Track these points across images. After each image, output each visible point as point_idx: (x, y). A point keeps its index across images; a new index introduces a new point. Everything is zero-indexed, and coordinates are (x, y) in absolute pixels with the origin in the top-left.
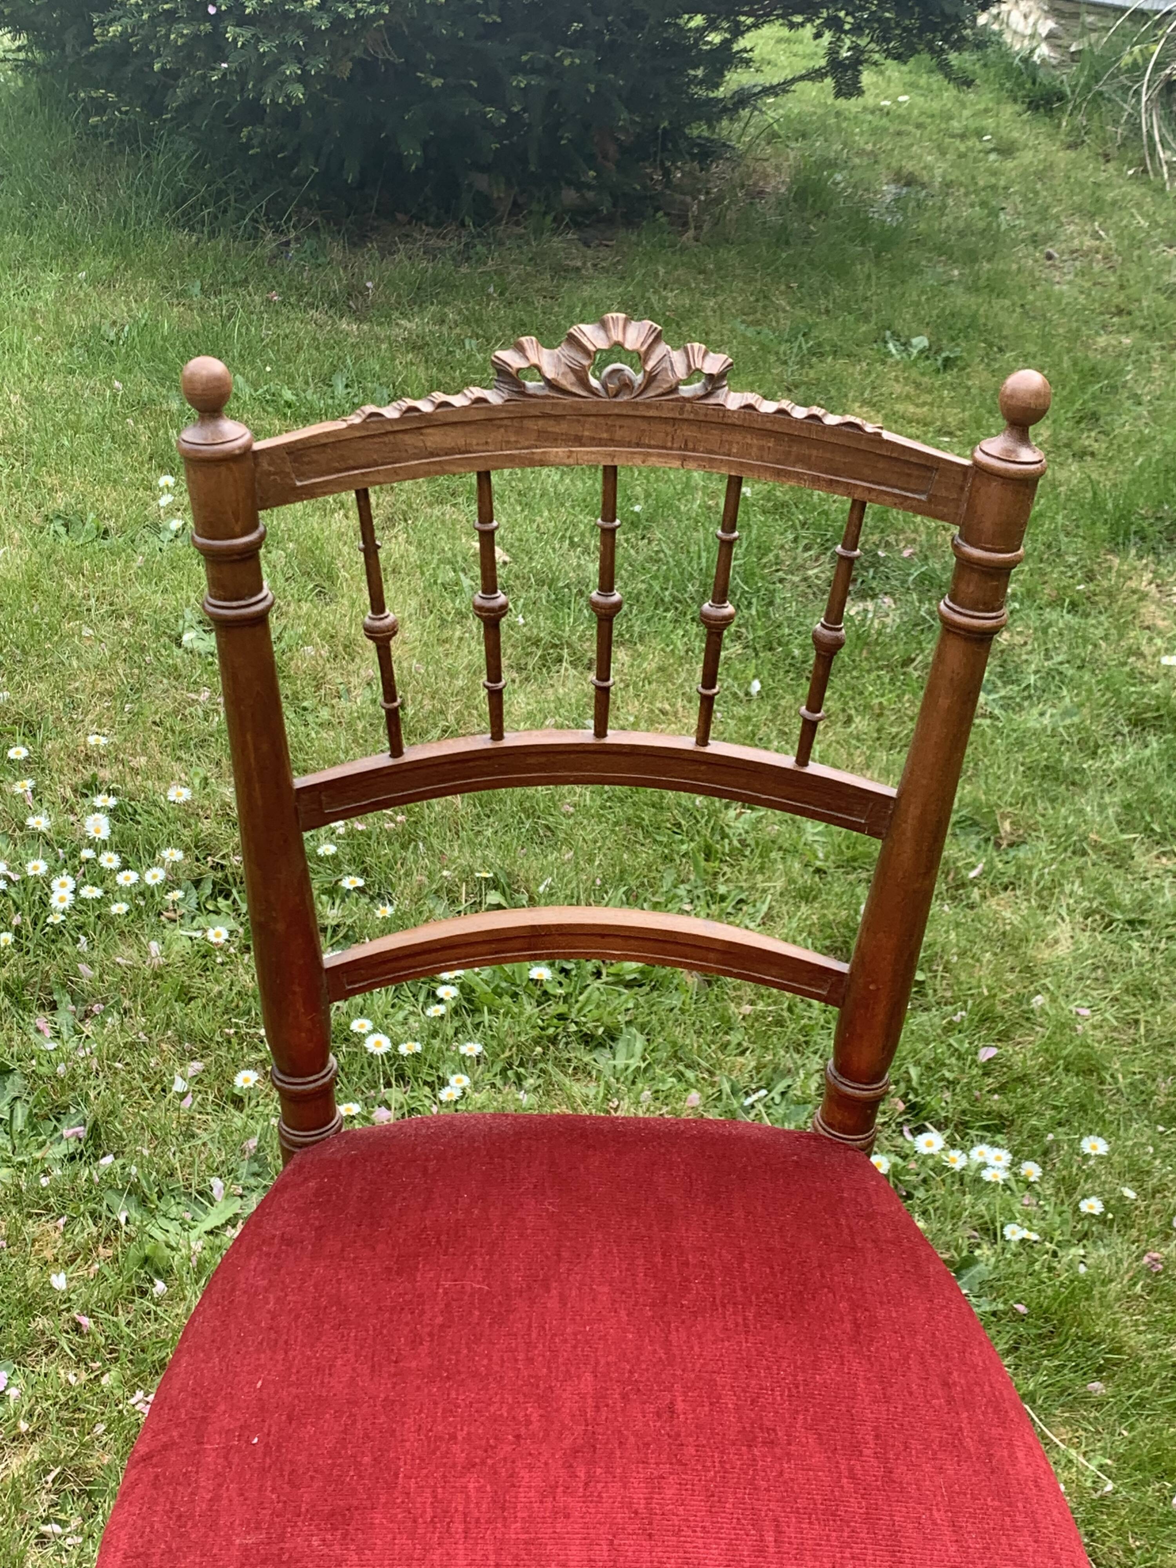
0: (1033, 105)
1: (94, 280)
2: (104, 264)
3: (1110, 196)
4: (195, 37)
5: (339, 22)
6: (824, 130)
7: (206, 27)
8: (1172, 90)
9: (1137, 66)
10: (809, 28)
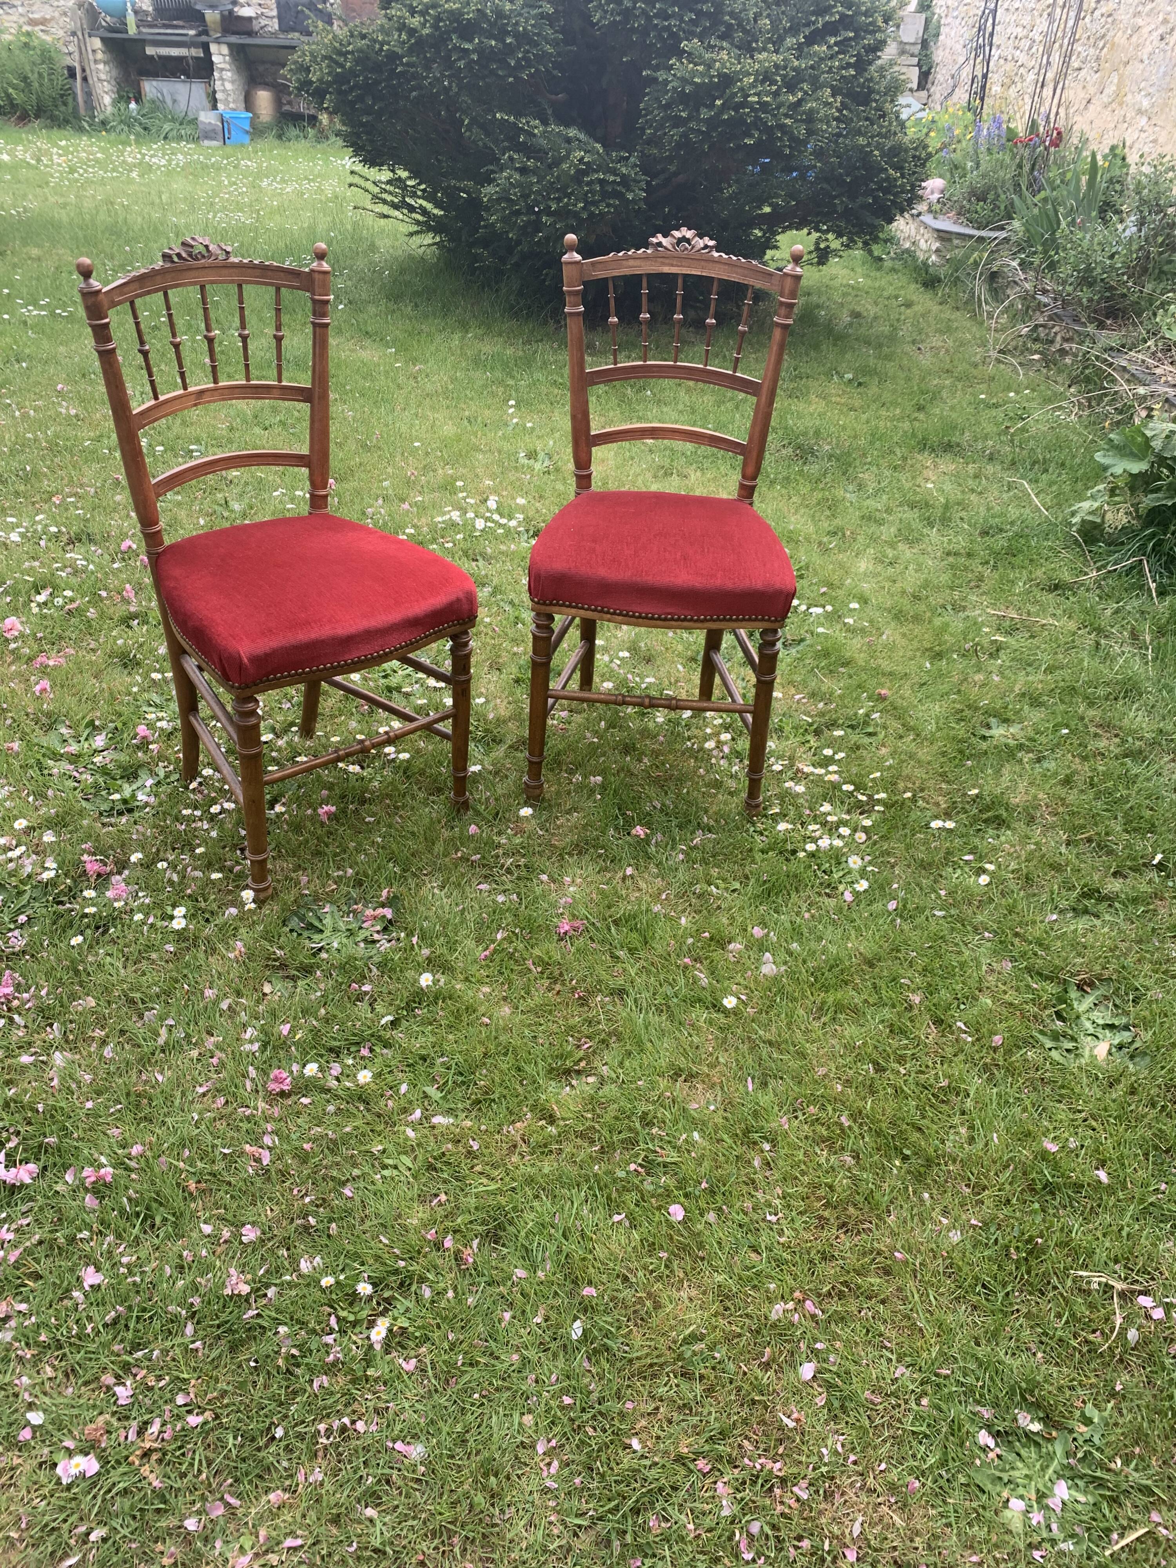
0: (925, 285)
1: (476, 337)
2: (480, 332)
3: (955, 324)
4: (529, 221)
5: (592, 215)
6: (820, 294)
7: (533, 217)
8: (993, 276)
9: (976, 264)
10: (805, 231)
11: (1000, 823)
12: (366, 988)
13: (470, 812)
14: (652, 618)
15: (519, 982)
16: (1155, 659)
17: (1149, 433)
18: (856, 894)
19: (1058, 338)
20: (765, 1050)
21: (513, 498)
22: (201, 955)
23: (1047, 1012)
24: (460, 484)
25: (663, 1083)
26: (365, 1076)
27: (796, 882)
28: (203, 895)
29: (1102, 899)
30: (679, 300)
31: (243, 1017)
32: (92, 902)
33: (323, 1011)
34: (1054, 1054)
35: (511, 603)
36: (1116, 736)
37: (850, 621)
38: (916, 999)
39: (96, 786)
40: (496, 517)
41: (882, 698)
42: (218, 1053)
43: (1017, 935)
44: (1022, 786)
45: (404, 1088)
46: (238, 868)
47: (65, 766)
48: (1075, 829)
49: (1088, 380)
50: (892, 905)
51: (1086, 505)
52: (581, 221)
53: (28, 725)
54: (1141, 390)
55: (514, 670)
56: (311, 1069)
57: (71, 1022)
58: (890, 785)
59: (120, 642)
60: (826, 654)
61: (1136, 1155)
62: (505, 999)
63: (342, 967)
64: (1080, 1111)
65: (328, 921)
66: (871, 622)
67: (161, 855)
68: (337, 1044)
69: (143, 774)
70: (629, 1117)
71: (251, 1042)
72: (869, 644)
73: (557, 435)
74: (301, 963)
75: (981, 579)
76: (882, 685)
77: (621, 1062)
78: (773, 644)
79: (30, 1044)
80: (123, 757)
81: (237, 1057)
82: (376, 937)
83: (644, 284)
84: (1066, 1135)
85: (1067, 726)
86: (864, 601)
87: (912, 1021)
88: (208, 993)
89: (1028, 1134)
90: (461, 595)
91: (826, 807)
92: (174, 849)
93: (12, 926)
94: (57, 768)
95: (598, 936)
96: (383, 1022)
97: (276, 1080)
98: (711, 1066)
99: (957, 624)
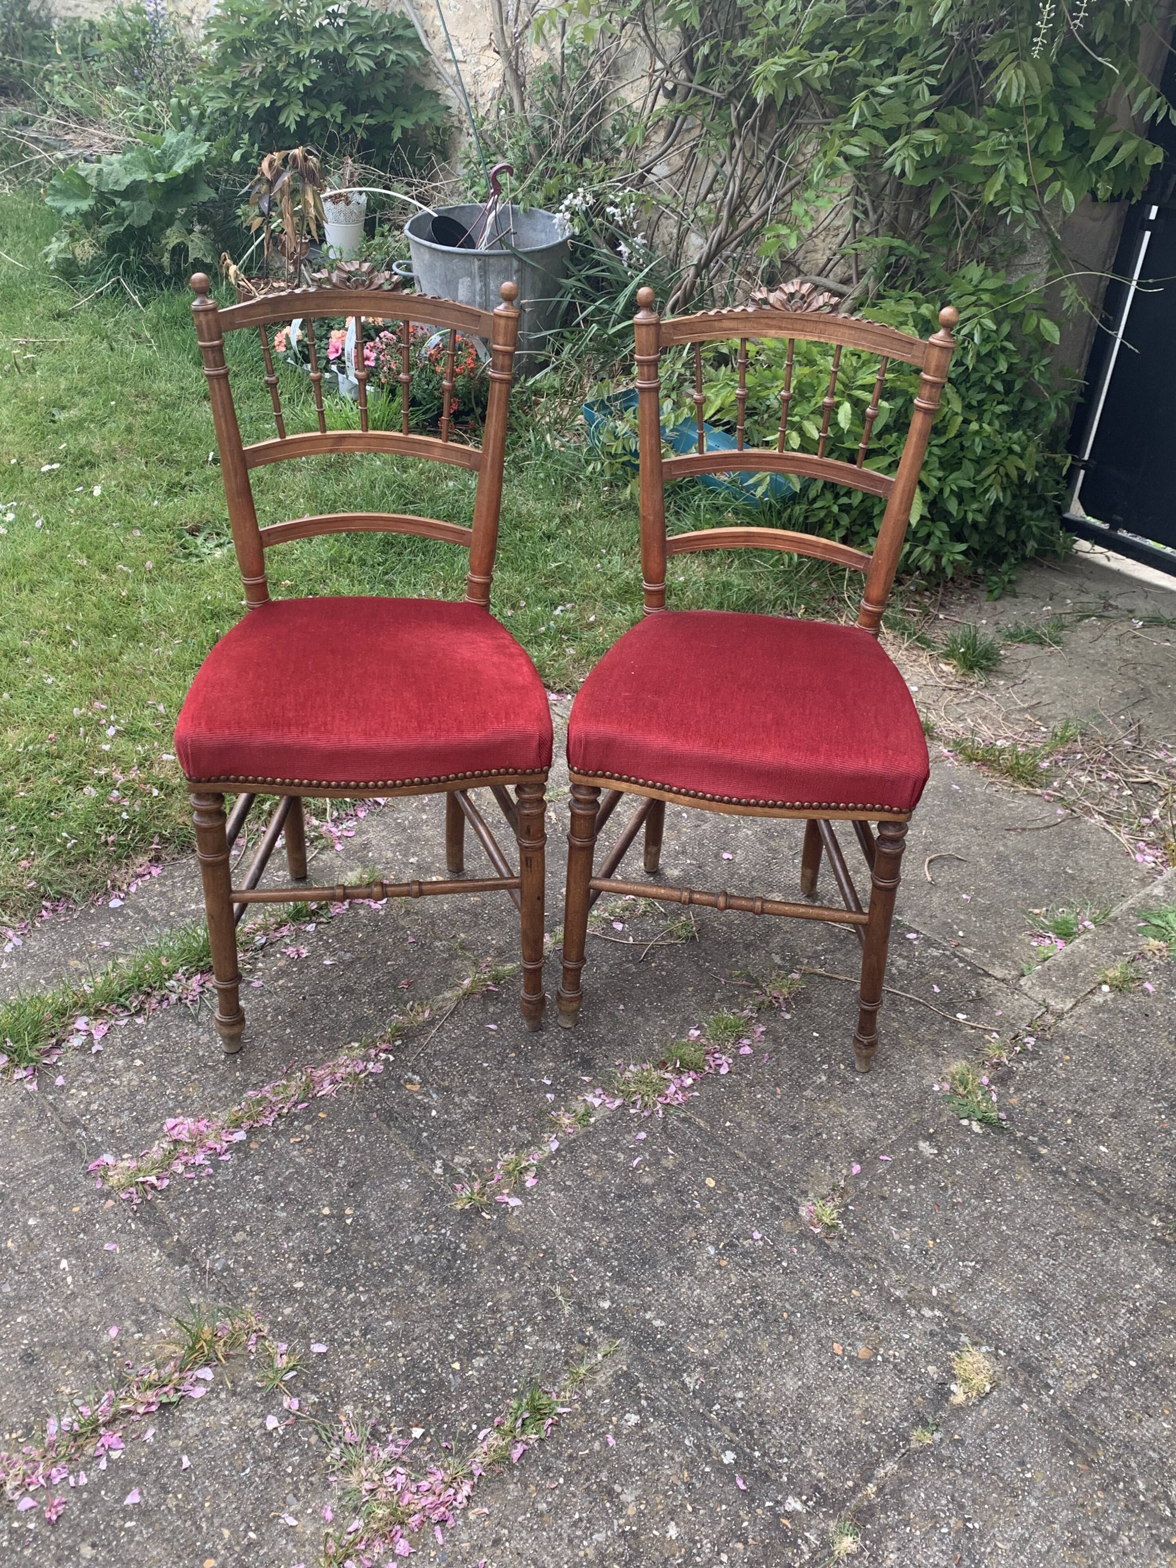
11: (92, 465)
16: (159, 347)
17: (83, 174)
44: (97, 442)
51: (55, 246)
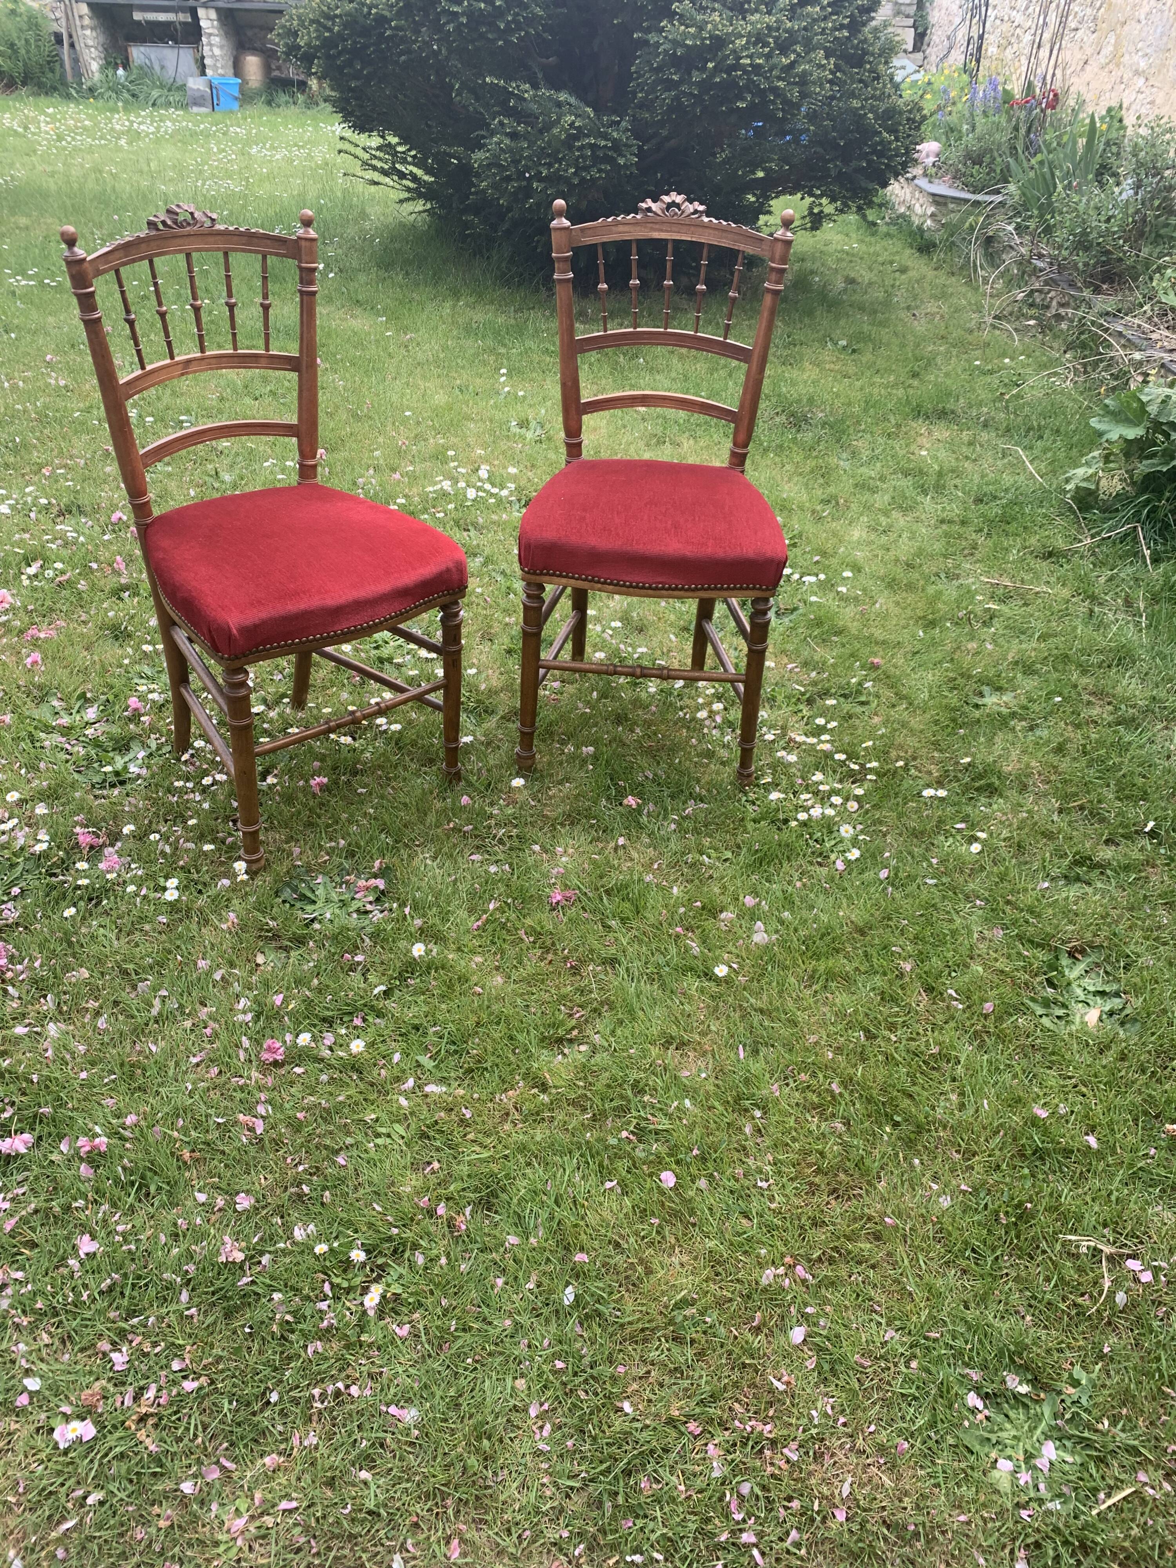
0: (920, 250)
1: (467, 305)
2: (472, 300)
3: (950, 290)
4: (520, 187)
5: (583, 180)
6: (814, 259)
7: (524, 183)
8: (989, 240)
9: (972, 228)
10: (799, 195)
11: (992, 791)
12: (359, 958)
13: (463, 783)
14: (643, 588)
15: (511, 952)
16: (1148, 627)
17: (1145, 399)
18: (848, 863)
19: (1054, 303)
20: (756, 1018)
21: (505, 468)
22: (194, 926)
23: (1038, 979)
24: (451, 453)
25: (654, 1051)
26: (357, 1046)
27: (788, 852)
28: (196, 867)
29: (1093, 866)
30: (669, 266)
31: (237, 987)
32: (84, 874)
33: (316, 981)
34: (1045, 1021)
35: (503, 573)
36: (1109, 703)
37: (843, 589)
38: (907, 967)
39: (88, 758)
40: (488, 486)
41: (875, 667)
42: (211, 1023)
43: (1008, 902)
44: (1015, 754)
45: (397, 1057)
46: (230, 839)
47: (57, 739)
48: (1067, 797)
49: (1084, 346)
50: (884, 874)
51: (1081, 472)
52: (572, 186)
53: (19, 697)
54: (1137, 356)
55: (506, 640)
56: (304, 1039)
57: (65, 993)
58: (882, 754)
59: (111, 614)
60: (819, 623)
61: (1126, 1121)
62: (497, 968)
63: (335, 938)
64: (1070, 1078)
65: (320, 892)
66: (864, 590)
67: (154, 826)
68: (330, 1013)
69: (135, 746)
70: (620, 1085)
71: (244, 1012)
72: (862, 614)
73: (549, 403)
74: (294, 934)
75: (974, 547)
76: (875, 654)
77: (613, 1032)
78: (765, 613)
79: (24, 1016)
80: (115, 730)
81: (231, 1028)
82: (369, 907)
83: (634, 249)
84: (1056, 1101)
85: (1060, 695)
86: (857, 569)
87: (903, 989)
88: (201, 964)
89: (1019, 1100)
90: (451, 565)
91: (818, 776)
92: (166, 821)
93: (5, 898)
94: (50, 740)
95: (590, 906)
96: (376, 991)
97: (269, 1049)
98: (703, 1034)
99: (950, 591)
